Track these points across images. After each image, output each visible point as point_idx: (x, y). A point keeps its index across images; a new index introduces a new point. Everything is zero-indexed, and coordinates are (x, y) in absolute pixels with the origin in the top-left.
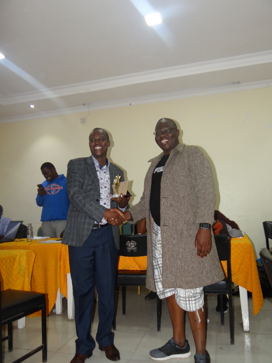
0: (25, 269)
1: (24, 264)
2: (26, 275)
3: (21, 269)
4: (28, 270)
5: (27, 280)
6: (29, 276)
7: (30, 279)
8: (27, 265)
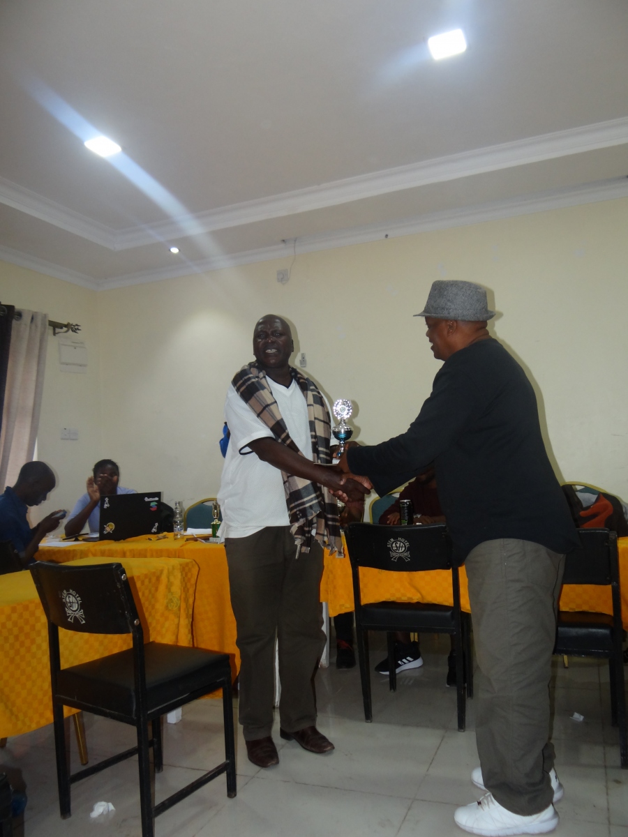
0: (180, 599)
1: (177, 588)
2: (182, 611)
3: (171, 599)
4: (186, 600)
5: (184, 622)
6: (187, 615)
7: (191, 620)
8: (184, 591)
